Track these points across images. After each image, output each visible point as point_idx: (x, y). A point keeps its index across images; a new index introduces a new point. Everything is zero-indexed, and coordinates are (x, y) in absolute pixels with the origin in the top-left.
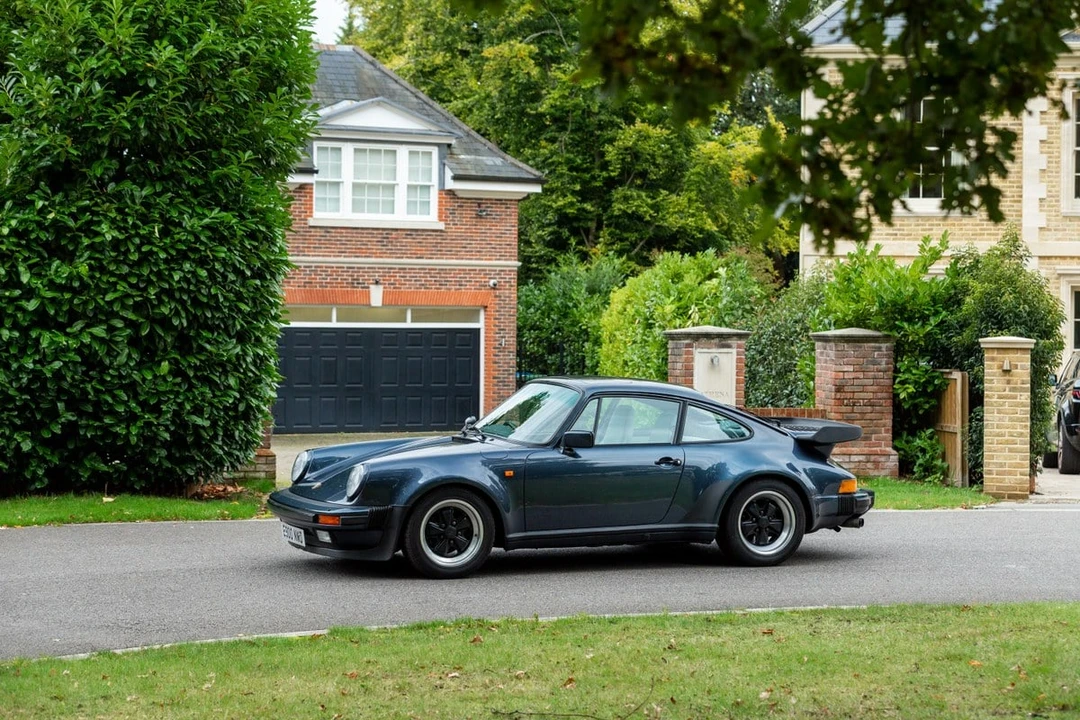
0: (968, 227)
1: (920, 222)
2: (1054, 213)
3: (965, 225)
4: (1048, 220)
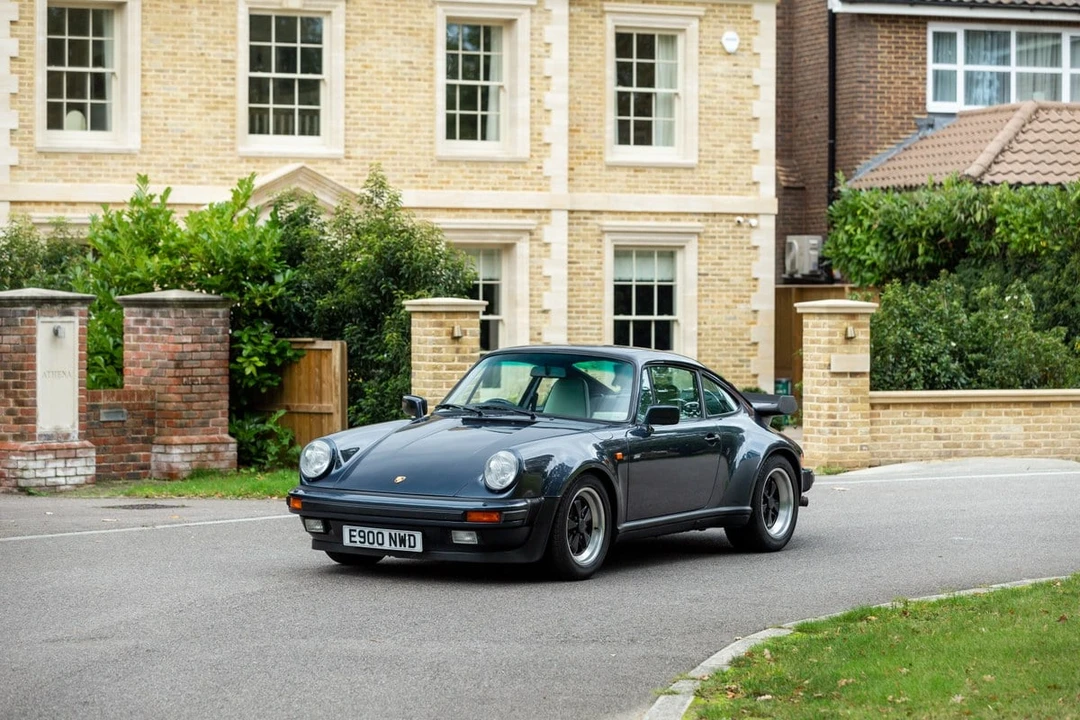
2: (27, 148)
4: (20, 156)
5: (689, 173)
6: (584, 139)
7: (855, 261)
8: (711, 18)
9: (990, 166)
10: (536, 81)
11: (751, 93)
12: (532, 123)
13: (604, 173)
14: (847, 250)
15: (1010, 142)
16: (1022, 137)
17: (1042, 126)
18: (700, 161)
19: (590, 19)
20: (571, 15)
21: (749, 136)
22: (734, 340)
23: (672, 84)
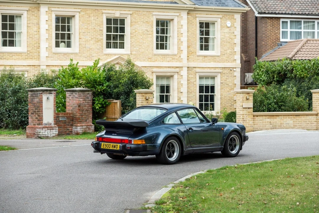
0: (23, 56)
1: (9, 54)
2: (50, 52)
3: (23, 55)
4: (49, 54)
5: (218, 57)
6: (191, 49)
7: (259, 79)
8: (224, 18)
9: (294, 55)
10: (179, 34)
11: (234, 37)
12: (178, 45)
13: (197, 58)
14: (257, 77)
15: (300, 49)
16: (303, 48)
17: (308, 45)
18: (221, 54)
19: (193, 19)
20: (188, 18)
21: (234, 48)
22: (230, 99)
23: (214, 35)
